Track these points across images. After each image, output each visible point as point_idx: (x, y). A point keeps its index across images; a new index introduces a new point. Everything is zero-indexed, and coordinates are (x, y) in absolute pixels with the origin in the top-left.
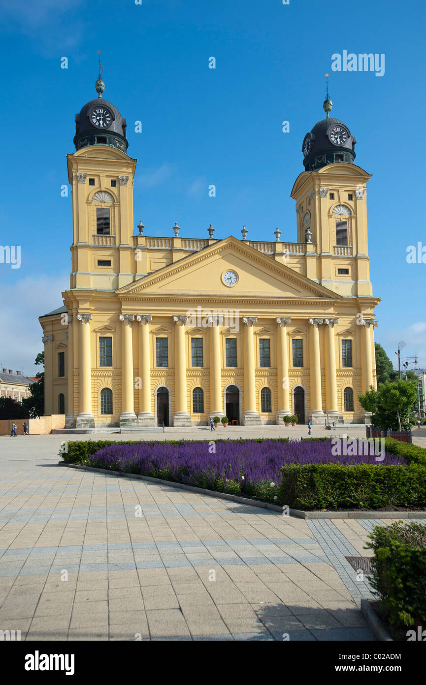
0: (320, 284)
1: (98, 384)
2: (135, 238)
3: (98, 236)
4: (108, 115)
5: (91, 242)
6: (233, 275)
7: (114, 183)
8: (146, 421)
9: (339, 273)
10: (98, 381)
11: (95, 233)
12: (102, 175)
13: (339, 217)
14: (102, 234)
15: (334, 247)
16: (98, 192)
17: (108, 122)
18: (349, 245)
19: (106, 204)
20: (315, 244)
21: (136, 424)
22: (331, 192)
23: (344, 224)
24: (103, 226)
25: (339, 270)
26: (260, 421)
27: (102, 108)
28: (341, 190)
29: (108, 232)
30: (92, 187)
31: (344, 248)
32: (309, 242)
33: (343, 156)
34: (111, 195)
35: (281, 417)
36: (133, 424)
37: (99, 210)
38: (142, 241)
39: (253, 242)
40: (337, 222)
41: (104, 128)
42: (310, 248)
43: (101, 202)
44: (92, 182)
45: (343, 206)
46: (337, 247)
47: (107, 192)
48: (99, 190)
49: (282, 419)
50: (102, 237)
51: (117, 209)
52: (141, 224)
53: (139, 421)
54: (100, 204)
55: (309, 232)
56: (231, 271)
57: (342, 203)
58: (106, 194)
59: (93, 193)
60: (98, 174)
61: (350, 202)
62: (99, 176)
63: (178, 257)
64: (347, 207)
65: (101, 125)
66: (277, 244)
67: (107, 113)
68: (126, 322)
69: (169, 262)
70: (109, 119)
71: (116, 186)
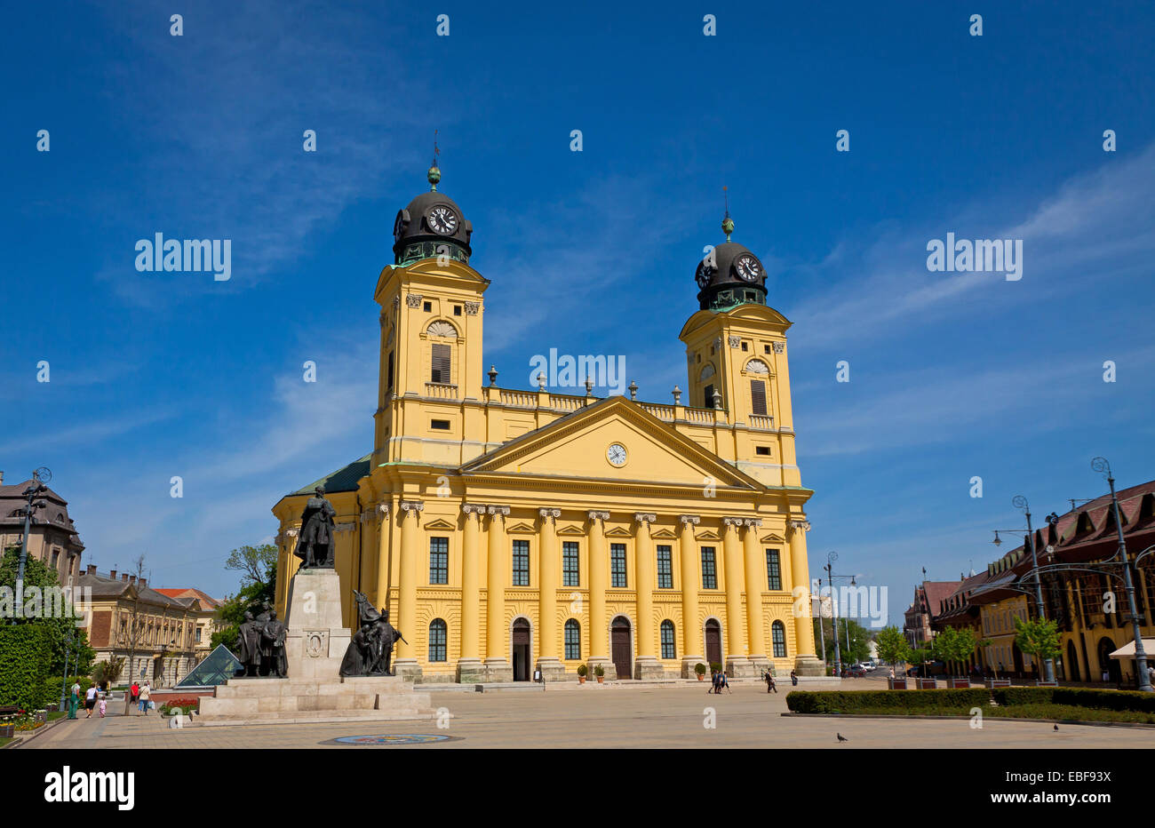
0: (736, 468)
1: (425, 611)
2: (486, 390)
3: (433, 385)
4: (452, 217)
5: (423, 393)
6: (619, 450)
7: (457, 311)
8: (500, 673)
9: (758, 453)
10: (427, 607)
11: (429, 380)
12: (444, 298)
13: (754, 374)
14: (439, 381)
15: (750, 416)
16: (434, 322)
17: (451, 226)
18: (769, 413)
19: (446, 339)
20: (727, 413)
21: (484, 677)
22: (744, 341)
23: (761, 385)
24: (441, 369)
25: (758, 448)
26: (663, 672)
27: (444, 207)
28: (756, 338)
29: (448, 380)
30: (428, 314)
31: (762, 418)
32: (718, 407)
33: (754, 294)
34: (453, 326)
35: (692, 667)
36: (480, 678)
37: (436, 347)
38: (495, 395)
39: (645, 404)
40: (752, 381)
41: (445, 235)
42: (720, 416)
43: (440, 336)
44: (428, 307)
45: (759, 360)
46: (754, 417)
47: (448, 322)
48: (438, 318)
49: (693, 670)
50: (438, 386)
51: (461, 348)
52: (494, 371)
53: (490, 672)
54: (438, 338)
55: (716, 394)
56: (618, 444)
57: (758, 357)
58: (447, 325)
59: (429, 323)
60: (437, 296)
61: (767, 356)
62: (437, 299)
63: (545, 420)
64: (763, 363)
65: (443, 230)
66: (677, 409)
67: (450, 215)
68: (473, 515)
69: (532, 427)
70: (453, 222)
71: (460, 315)
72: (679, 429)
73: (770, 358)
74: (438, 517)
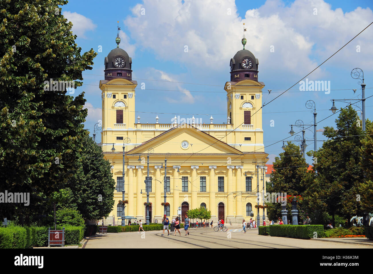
2: (136, 125)
3: (117, 125)
4: (123, 61)
5: (113, 128)
6: (186, 143)
7: (125, 96)
10: (116, 199)
11: (115, 123)
12: (120, 93)
13: (246, 109)
14: (119, 123)
15: (243, 126)
16: (117, 102)
17: (122, 64)
18: (252, 124)
19: (121, 108)
20: (233, 125)
22: (242, 95)
23: (249, 112)
24: (120, 119)
25: (245, 138)
27: (120, 57)
28: (247, 94)
29: (122, 122)
30: (114, 99)
31: (249, 126)
32: (229, 123)
33: (249, 74)
34: (124, 103)
37: (118, 111)
38: (139, 126)
40: (245, 112)
42: (229, 127)
44: (114, 96)
46: (245, 126)
48: (118, 100)
50: (119, 125)
51: (127, 110)
52: (139, 117)
54: (118, 108)
55: (229, 118)
56: (185, 141)
57: (248, 101)
58: (121, 102)
59: (115, 102)
60: (118, 92)
61: (252, 100)
62: (118, 93)
63: (157, 134)
64: (250, 103)
65: (120, 66)
66: (211, 126)
68: (131, 170)
69: (153, 137)
71: (126, 98)
72: (211, 134)
73: (253, 101)
74: (119, 170)
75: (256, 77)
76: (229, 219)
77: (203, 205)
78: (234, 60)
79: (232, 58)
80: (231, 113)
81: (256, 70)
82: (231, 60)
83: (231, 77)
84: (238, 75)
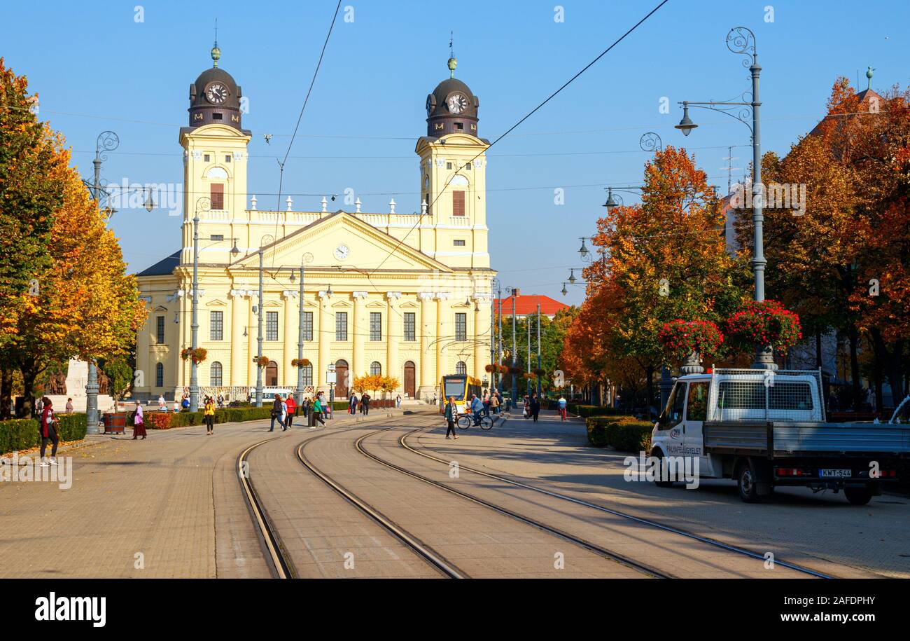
0: (434, 257)
2: (249, 211)
3: (211, 211)
4: (224, 91)
5: (205, 217)
6: (344, 249)
7: (228, 159)
9: (455, 245)
11: (208, 208)
12: (218, 151)
13: (456, 186)
14: (215, 209)
15: (450, 218)
16: (213, 168)
17: (224, 98)
18: (466, 216)
19: (220, 180)
20: (431, 215)
23: (461, 194)
24: (217, 201)
25: (454, 241)
27: (219, 84)
29: (221, 207)
30: (207, 163)
31: (461, 219)
32: (425, 213)
34: (225, 170)
37: (213, 186)
38: (254, 215)
40: (453, 192)
41: (219, 105)
42: (425, 220)
43: (215, 177)
44: (207, 158)
46: (454, 218)
47: (222, 168)
48: (214, 165)
50: (216, 211)
51: (231, 184)
54: (215, 179)
55: (424, 203)
56: (343, 244)
59: (208, 169)
60: (213, 150)
61: (468, 172)
62: (214, 152)
63: (290, 231)
65: (218, 101)
66: (391, 217)
67: (223, 89)
68: (238, 298)
69: (281, 236)
70: (225, 95)
71: (230, 161)
72: (391, 233)
75: (475, 129)
76: (424, 392)
77: (377, 366)
78: (433, 98)
79: (431, 93)
80: (428, 195)
81: (474, 116)
82: (429, 97)
83: (429, 127)
84: (442, 125)
